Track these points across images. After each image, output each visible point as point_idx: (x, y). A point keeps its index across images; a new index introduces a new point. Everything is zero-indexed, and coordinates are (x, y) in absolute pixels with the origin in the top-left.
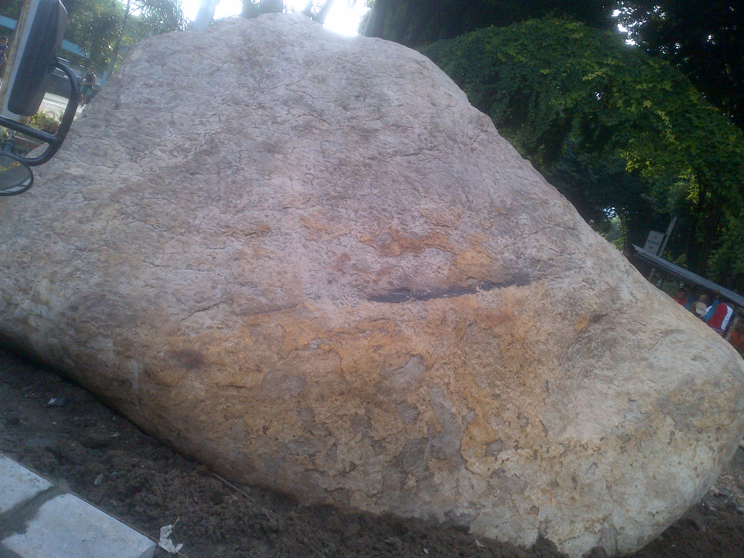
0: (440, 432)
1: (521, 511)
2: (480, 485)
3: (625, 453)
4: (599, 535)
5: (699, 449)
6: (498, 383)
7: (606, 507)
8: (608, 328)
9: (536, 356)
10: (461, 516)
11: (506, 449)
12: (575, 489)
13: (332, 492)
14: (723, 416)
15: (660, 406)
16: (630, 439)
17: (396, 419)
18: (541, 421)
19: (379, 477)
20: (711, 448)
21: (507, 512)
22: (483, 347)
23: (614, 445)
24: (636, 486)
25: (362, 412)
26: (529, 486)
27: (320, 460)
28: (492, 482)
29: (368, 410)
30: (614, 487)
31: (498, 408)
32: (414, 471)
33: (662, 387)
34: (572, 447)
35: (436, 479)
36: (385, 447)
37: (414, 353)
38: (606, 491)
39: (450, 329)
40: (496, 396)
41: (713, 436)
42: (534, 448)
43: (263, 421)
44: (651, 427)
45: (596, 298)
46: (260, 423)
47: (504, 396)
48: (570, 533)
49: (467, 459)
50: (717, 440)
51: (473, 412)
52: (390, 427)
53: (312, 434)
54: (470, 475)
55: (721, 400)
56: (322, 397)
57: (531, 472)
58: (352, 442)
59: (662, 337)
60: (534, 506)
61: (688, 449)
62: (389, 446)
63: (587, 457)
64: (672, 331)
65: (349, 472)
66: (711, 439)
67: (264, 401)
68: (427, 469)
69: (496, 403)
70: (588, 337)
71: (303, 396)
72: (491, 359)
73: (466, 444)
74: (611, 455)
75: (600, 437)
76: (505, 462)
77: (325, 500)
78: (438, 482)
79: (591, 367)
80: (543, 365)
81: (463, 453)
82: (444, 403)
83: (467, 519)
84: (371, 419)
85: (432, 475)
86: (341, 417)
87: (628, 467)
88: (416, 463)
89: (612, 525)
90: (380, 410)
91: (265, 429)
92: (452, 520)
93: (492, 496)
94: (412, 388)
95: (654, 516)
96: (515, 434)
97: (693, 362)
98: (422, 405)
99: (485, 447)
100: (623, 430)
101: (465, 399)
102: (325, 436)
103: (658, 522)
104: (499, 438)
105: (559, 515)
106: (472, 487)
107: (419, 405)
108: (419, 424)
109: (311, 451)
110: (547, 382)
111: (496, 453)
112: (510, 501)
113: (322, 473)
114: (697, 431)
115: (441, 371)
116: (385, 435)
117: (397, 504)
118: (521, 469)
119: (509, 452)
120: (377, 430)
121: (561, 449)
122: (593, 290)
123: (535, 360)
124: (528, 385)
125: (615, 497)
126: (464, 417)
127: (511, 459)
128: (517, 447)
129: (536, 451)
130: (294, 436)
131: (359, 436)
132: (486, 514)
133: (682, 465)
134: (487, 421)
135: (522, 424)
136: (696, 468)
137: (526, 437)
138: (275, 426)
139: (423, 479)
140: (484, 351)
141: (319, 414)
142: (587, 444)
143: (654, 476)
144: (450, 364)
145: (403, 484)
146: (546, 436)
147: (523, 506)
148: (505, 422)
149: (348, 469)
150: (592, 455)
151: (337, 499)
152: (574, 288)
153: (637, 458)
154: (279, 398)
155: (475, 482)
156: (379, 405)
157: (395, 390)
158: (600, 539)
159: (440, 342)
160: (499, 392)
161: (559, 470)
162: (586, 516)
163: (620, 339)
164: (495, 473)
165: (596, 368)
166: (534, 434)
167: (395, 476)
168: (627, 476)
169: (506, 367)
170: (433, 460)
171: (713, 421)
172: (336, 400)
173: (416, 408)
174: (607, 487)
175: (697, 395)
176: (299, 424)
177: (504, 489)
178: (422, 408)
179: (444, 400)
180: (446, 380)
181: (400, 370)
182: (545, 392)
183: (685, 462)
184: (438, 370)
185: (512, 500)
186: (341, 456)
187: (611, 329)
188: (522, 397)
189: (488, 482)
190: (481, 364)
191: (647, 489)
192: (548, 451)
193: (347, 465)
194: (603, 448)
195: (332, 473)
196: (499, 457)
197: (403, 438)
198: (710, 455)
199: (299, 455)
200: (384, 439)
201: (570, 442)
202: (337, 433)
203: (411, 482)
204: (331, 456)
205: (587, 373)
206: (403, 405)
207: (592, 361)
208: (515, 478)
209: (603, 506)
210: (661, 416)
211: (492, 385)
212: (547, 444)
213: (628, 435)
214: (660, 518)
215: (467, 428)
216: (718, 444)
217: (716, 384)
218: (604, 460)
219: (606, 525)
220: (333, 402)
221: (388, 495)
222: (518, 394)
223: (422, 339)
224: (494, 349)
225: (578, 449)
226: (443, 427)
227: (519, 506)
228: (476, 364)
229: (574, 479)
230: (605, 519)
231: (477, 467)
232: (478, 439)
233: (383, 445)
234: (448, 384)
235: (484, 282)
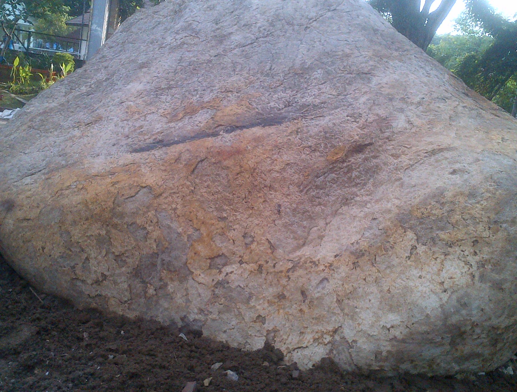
0: (167, 248)
1: (247, 319)
2: (206, 294)
3: (358, 269)
4: (329, 347)
5: (448, 264)
6: (226, 207)
7: (336, 320)
8: (372, 157)
9: (268, 183)
10: (193, 321)
11: (231, 264)
12: (304, 302)
13: (93, 298)
14: (480, 227)
15: (400, 221)
16: (363, 255)
17: (129, 237)
18: (267, 239)
19: (126, 286)
20: (467, 263)
21: (234, 319)
22: (212, 178)
23: (347, 260)
24: (370, 301)
25: (103, 232)
26: (254, 297)
27: (79, 272)
28: (217, 291)
29: (108, 232)
30: (346, 301)
31: (223, 229)
32: (152, 281)
33: (405, 202)
34: (301, 263)
35: (169, 288)
36: (125, 260)
37: (144, 185)
38: (336, 305)
39: (181, 166)
40: (223, 219)
41: (469, 250)
42: (259, 263)
43: (41, 243)
44: (389, 242)
45: (359, 130)
46: (40, 244)
47: (231, 219)
48: (298, 343)
49: (193, 271)
50: (475, 254)
51: (198, 232)
52: (126, 244)
53: (71, 251)
54: (196, 285)
55: (477, 211)
56: (75, 223)
57: (256, 284)
58: (100, 257)
59: (426, 157)
60: (260, 316)
61: (433, 263)
62: (128, 260)
63: (317, 272)
64: (441, 150)
65: (102, 281)
66: (466, 253)
67: (40, 227)
68: (161, 280)
69: (222, 224)
70: (346, 167)
71: (62, 222)
72: (219, 188)
73: (192, 258)
74: (343, 270)
75: (335, 254)
76: (229, 275)
77: (90, 304)
78: (171, 290)
79: (353, 194)
80: (276, 191)
81: (189, 265)
82: (171, 224)
83: (200, 324)
84: (110, 238)
85: (166, 285)
86: (89, 237)
87: (361, 282)
88: (151, 274)
89: (343, 338)
90: (116, 231)
91: (43, 248)
92: (188, 325)
93: (217, 304)
94: (141, 212)
95: (389, 330)
96: (240, 250)
97: (450, 176)
98: (150, 226)
99: (209, 261)
100: (358, 246)
101: (191, 221)
102: (79, 252)
103: (395, 337)
104: (223, 254)
105: (287, 326)
106: (200, 295)
107: (147, 226)
108: (149, 241)
109: (72, 264)
110: (280, 206)
111: (220, 267)
112: (236, 310)
113: (83, 281)
114: (447, 244)
115: (170, 199)
116: (123, 250)
117: (145, 310)
118: (244, 281)
119: (234, 266)
120: (116, 247)
121: (290, 265)
122: (358, 122)
123: (265, 186)
124: (256, 208)
125: (346, 311)
126: (189, 237)
127: (235, 272)
128: (241, 262)
129: (260, 266)
130: (60, 253)
131: (104, 253)
132: (214, 320)
133: (423, 280)
134: (212, 239)
135: (247, 242)
136: (442, 283)
137: (251, 253)
138: (48, 246)
139: (160, 288)
140: (214, 181)
141: (74, 235)
142: (319, 260)
143: (389, 290)
144: (178, 193)
145: (146, 292)
146: (272, 253)
147: (249, 315)
148: (229, 240)
149: (101, 279)
150: (324, 270)
151: (99, 304)
152: (334, 124)
153: (370, 273)
154: (48, 225)
155: (200, 291)
156: (115, 226)
157: (127, 214)
158: (331, 351)
159: (171, 176)
160: (226, 216)
161: (286, 284)
162: (316, 328)
163: (382, 165)
164: (220, 284)
165: (357, 196)
166: (260, 250)
167: (138, 286)
168: (360, 290)
169: (234, 194)
170: (164, 271)
171: (466, 233)
172: (84, 224)
173: (145, 228)
174: (338, 301)
175: (446, 208)
176: (62, 244)
177: (229, 299)
178: (150, 228)
179: (171, 222)
180: (174, 206)
181: (131, 199)
182: (275, 214)
183: (428, 276)
184: (166, 198)
185: (238, 309)
186: (94, 268)
187: (375, 157)
188: (250, 219)
189: (213, 291)
190: (210, 192)
191: (381, 302)
192: (274, 266)
193: (99, 275)
194: (335, 264)
195: (89, 281)
196: (223, 270)
197: (137, 253)
198: (466, 269)
199: (65, 267)
200: (123, 254)
201: (301, 258)
202: (87, 249)
203: (151, 291)
204: (85, 268)
205: (346, 201)
206: (134, 226)
207: (354, 189)
208: (239, 288)
209: (333, 319)
210: (400, 231)
211: (220, 209)
212: (274, 260)
213: (361, 251)
214: (397, 333)
215: (192, 245)
216: (477, 258)
217: (472, 195)
218: (336, 275)
219: (337, 338)
220: (81, 225)
221: (136, 302)
222: (246, 216)
223: (154, 175)
224: (223, 179)
225: (308, 265)
226: (170, 243)
227: (245, 314)
228: (205, 192)
229: (303, 293)
230: (335, 331)
231: (203, 278)
232: (202, 254)
233: (123, 259)
234: (175, 209)
235: (231, 127)
